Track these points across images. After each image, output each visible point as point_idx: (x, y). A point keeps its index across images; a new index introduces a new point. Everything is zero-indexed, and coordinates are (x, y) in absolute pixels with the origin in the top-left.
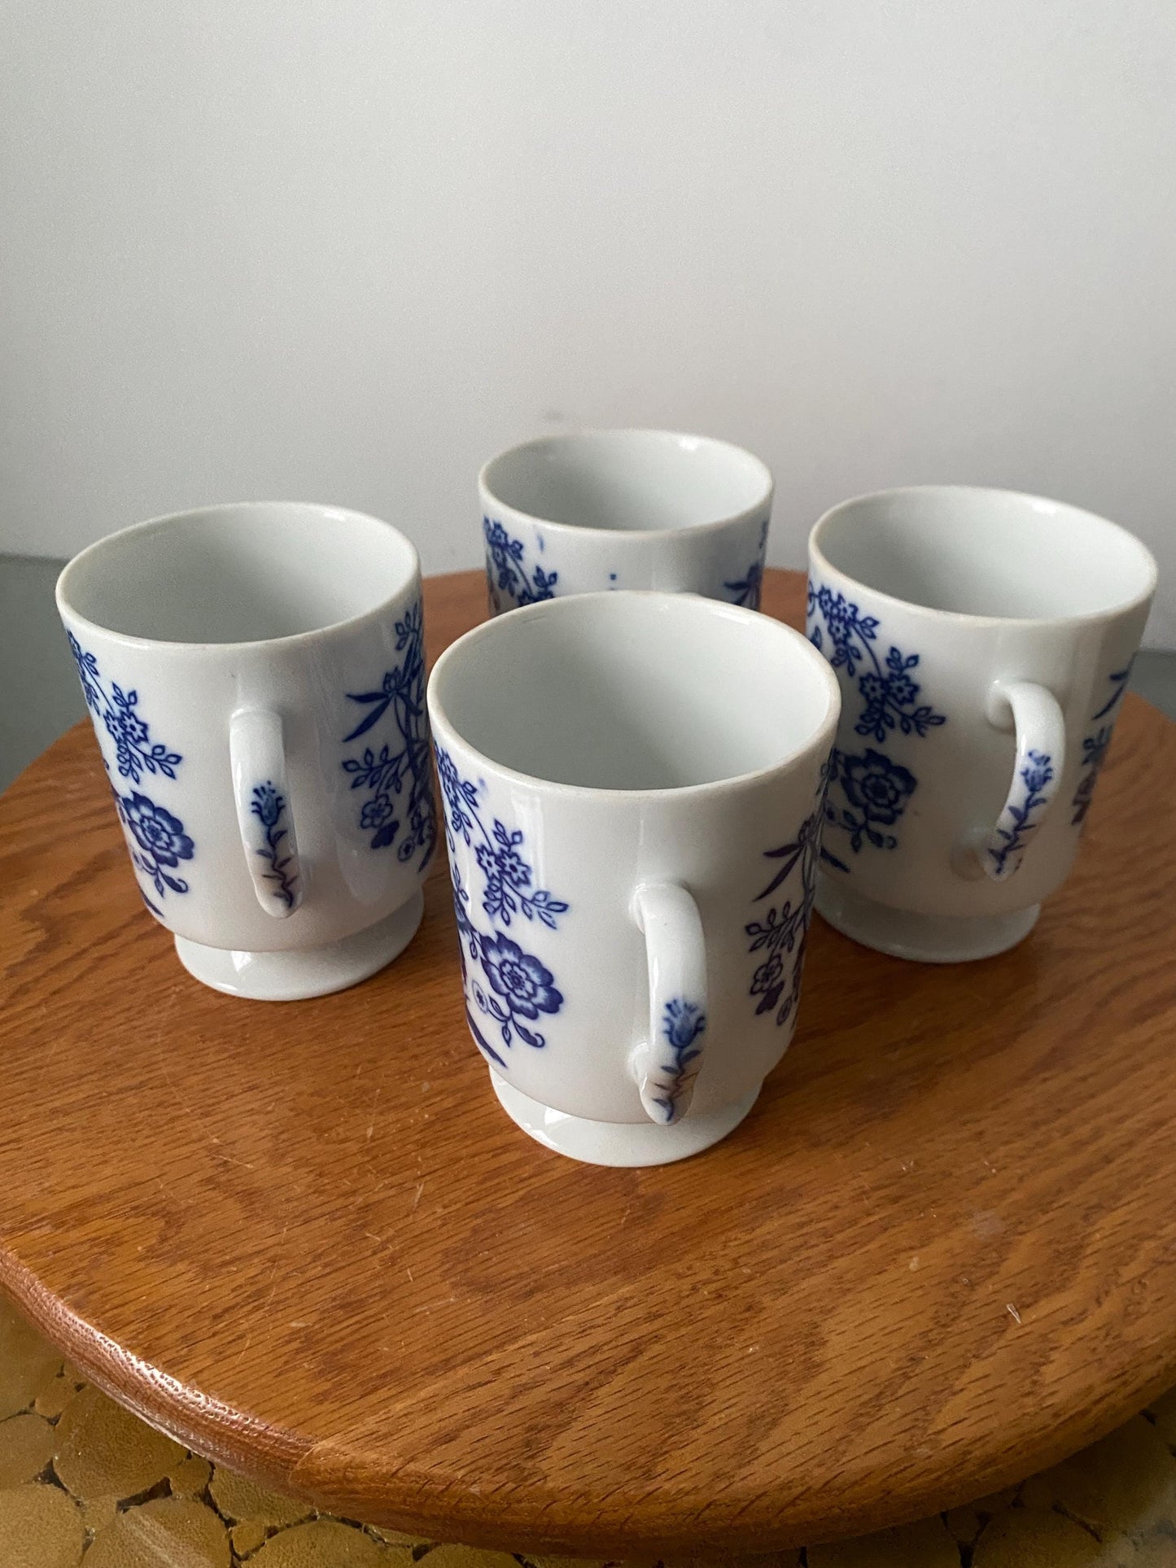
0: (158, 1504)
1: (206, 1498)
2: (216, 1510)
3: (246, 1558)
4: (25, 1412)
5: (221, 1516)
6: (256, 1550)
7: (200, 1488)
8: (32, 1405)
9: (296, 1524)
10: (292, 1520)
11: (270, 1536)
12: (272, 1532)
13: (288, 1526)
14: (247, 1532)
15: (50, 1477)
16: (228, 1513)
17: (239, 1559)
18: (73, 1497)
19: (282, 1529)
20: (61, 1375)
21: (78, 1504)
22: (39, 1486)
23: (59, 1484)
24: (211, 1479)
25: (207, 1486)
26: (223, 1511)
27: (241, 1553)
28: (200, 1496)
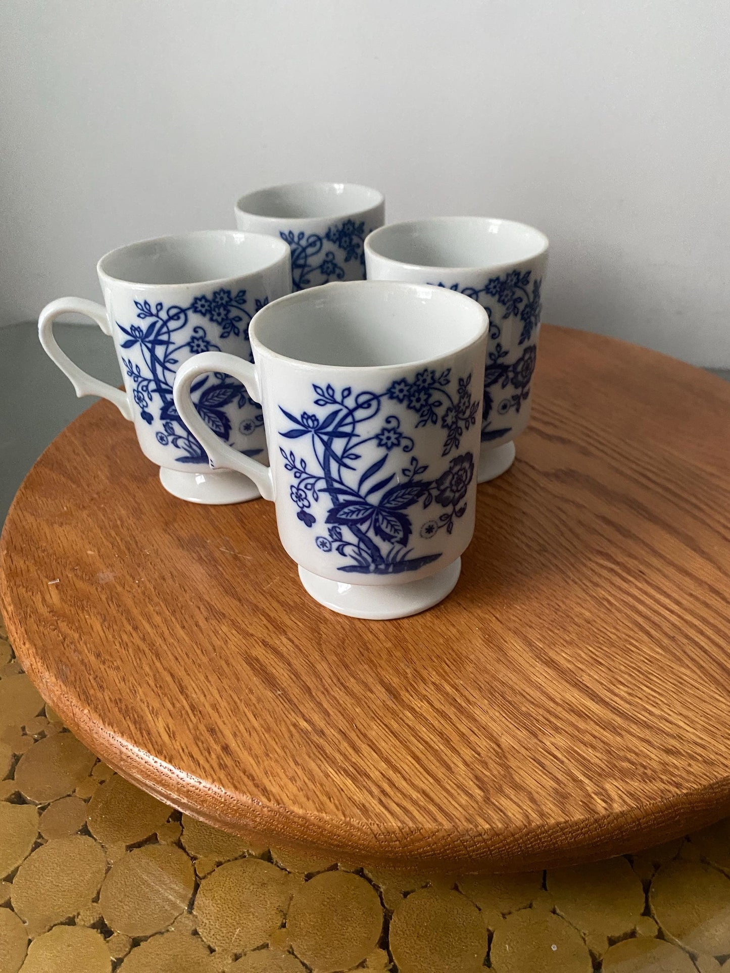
0: (150, 847)
1: (179, 845)
2: (185, 851)
3: (204, 878)
4: (69, 796)
5: (188, 855)
6: (210, 874)
7: (174, 839)
8: (74, 791)
9: (233, 860)
10: (231, 858)
11: (218, 866)
12: (219, 864)
13: (229, 861)
14: (205, 862)
15: (85, 831)
16: (192, 853)
17: (201, 879)
18: (100, 843)
19: (225, 862)
20: (91, 775)
21: (102, 846)
22: (79, 837)
23: (90, 835)
24: (182, 834)
25: (179, 838)
26: (189, 852)
27: (201, 875)
28: (175, 843)
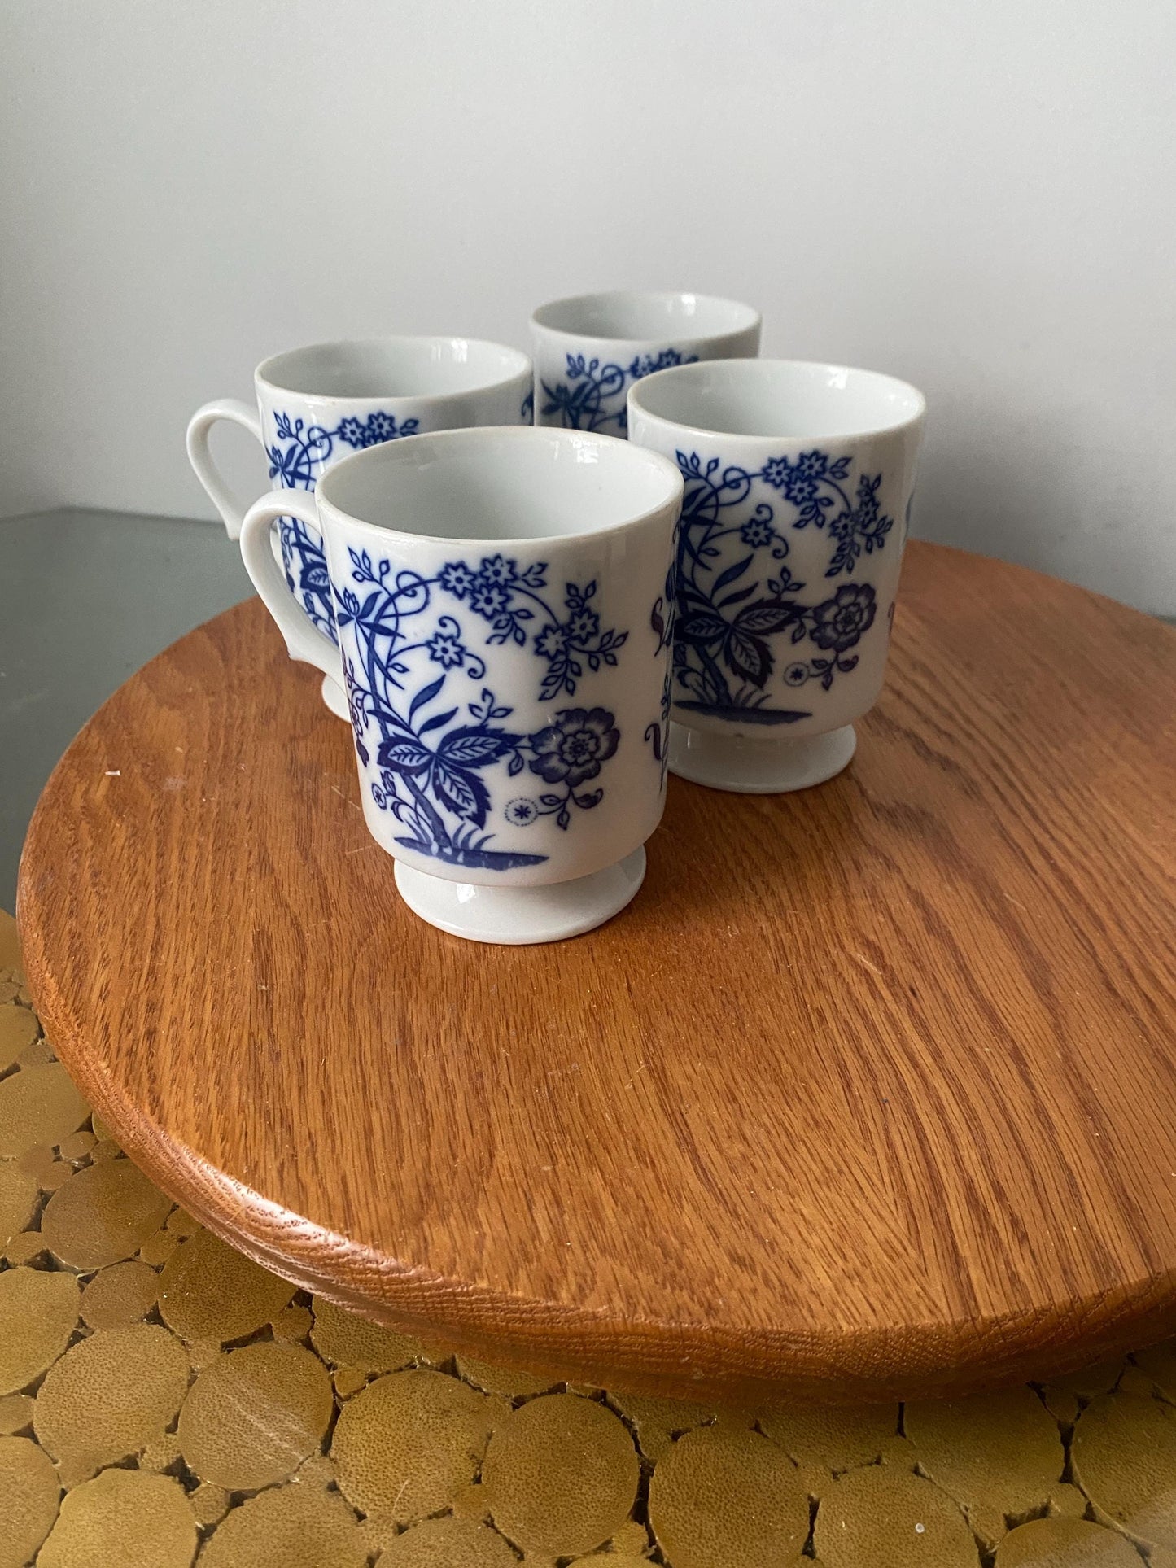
0: (258, 1347)
1: (308, 1344)
2: (318, 1356)
3: (348, 1398)
4: (130, 1260)
5: (322, 1360)
6: (357, 1392)
7: (300, 1333)
8: (138, 1253)
9: (395, 1371)
10: (392, 1367)
11: (370, 1381)
12: (372, 1378)
13: (388, 1372)
14: (349, 1374)
15: (155, 1318)
16: (329, 1358)
17: (342, 1400)
18: (179, 1337)
19: (382, 1375)
20: (165, 1228)
21: (183, 1343)
22: (146, 1326)
23: (163, 1325)
24: (312, 1327)
25: (308, 1334)
26: (324, 1356)
27: (342, 1395)
28: (302, 1341)
